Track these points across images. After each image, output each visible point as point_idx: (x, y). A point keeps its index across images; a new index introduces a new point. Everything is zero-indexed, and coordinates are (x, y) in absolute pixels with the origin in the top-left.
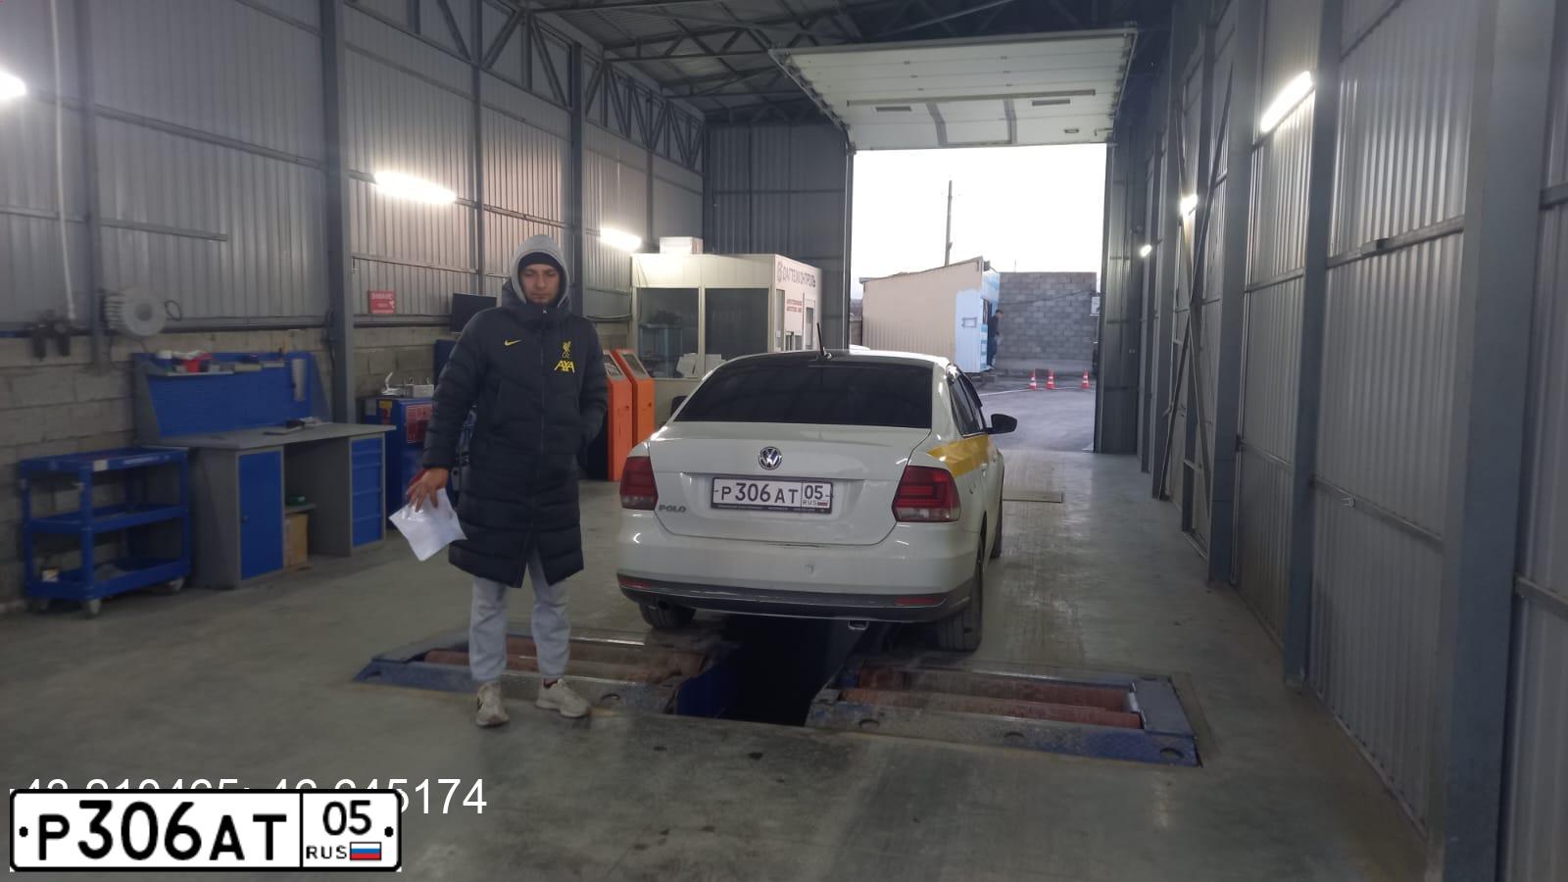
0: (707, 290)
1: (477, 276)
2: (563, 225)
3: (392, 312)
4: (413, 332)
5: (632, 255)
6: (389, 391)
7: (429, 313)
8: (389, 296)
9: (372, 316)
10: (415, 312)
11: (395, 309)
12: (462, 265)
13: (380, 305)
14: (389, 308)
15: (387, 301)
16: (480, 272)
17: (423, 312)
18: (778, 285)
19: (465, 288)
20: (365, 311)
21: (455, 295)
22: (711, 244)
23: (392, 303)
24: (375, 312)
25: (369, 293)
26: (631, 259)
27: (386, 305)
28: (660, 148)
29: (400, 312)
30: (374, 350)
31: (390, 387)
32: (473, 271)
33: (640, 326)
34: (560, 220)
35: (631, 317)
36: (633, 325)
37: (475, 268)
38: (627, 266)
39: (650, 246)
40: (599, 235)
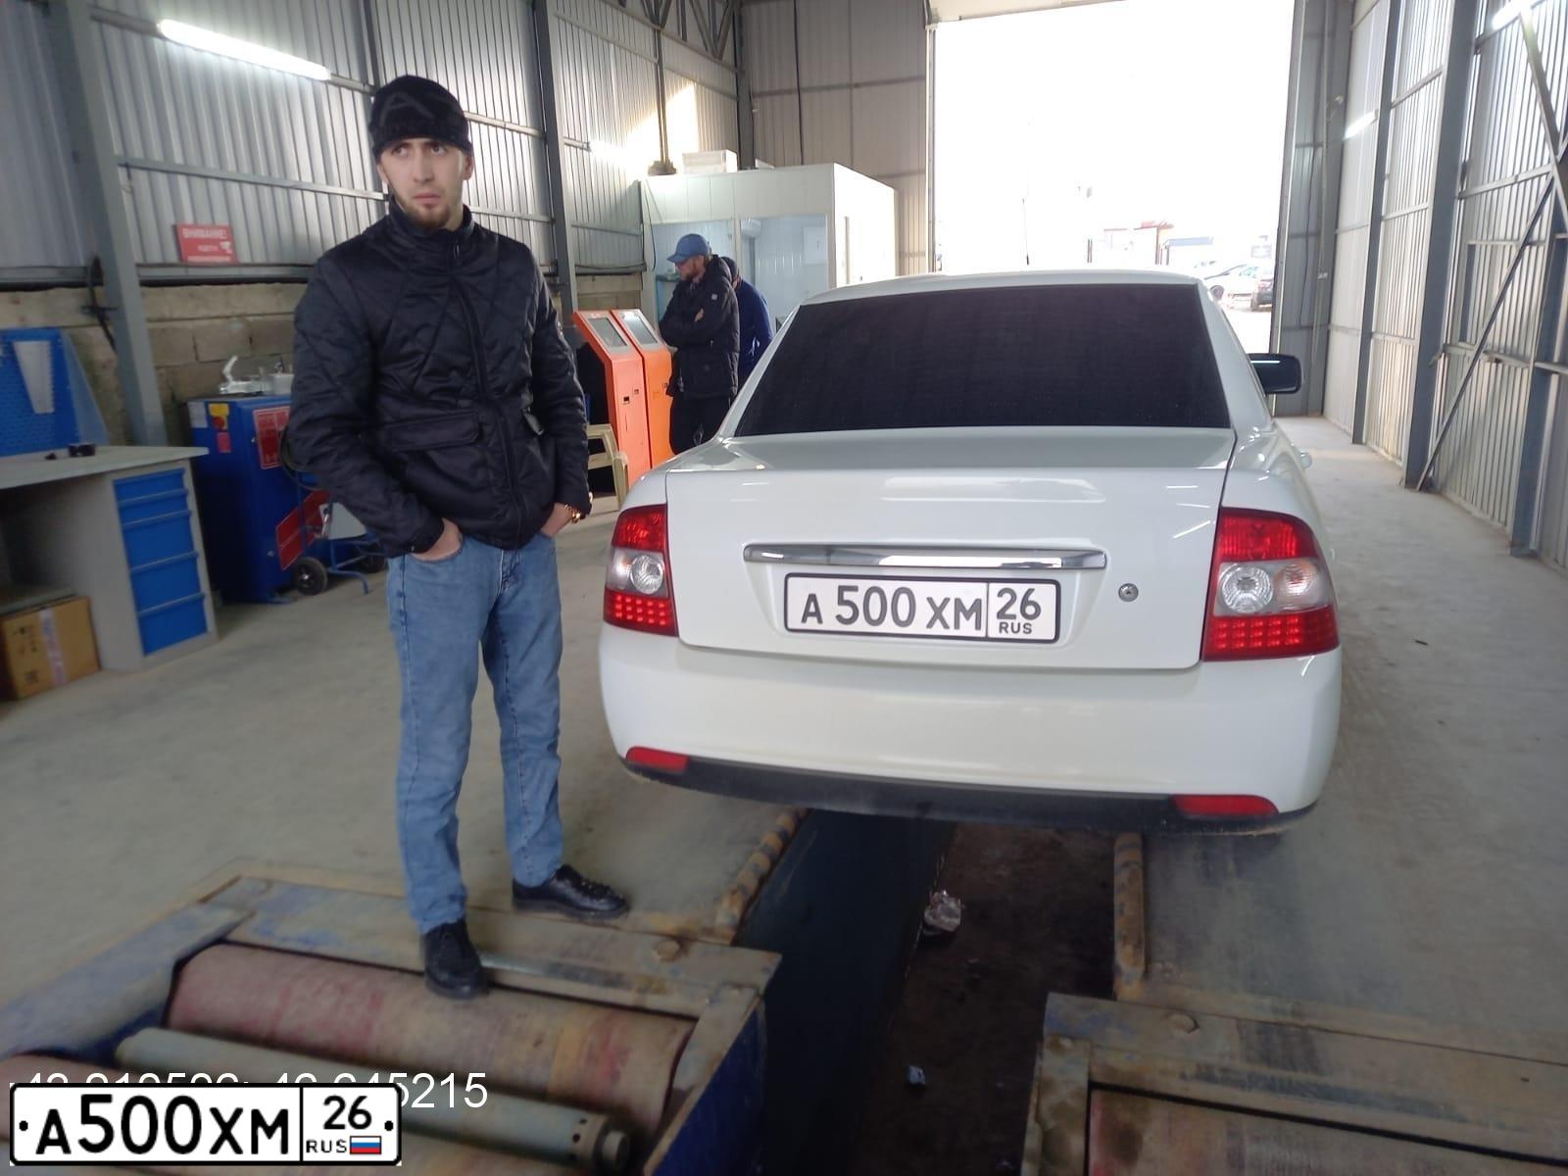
2: (531, 131)
3: (227, 259)
5: (641, 178)
6: (234, 386)
8: (219, 234)
9: (188, 266)
11: (234, 255)
13: (205, 248)
14: (223, 253)
15: (216, 241)
18: (841, 210)
20: (173, 258)
23: (226, 245)
24: (193, 259)
25: (176, 230)
26: (639, 184)
27: (215, 248)
28: (671, 25)
29: (245, 258)
30: (205, 323)
31: (237, 379)
34: (523, 122)
35: (644, 265)
36: (649, 278)
37: (381, 191)
38: (634, 194)
39: (665, 167)
40: (589, 149)
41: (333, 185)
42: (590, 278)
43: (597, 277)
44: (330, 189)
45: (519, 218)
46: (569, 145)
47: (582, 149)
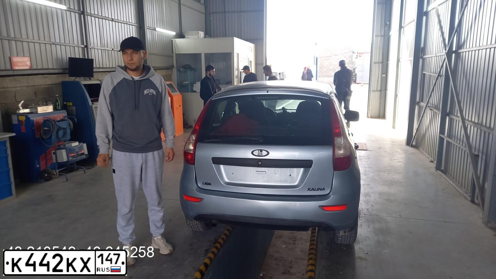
0: (205, 54)
1: (86, 48)
2: (136, 25)
3: (28, 68)
4: (45, 78)
5: (173, 39)
6: (23, 110)
7: (55, 68)
8: (26, 59)
9: (14, 70)
10: (45, 67)
11: (30, 66)
12: (76, 43)
13: (20, 64)
14: (27, 66)
15: (24, 62)
16: (86, 46)
17: (50, 67)
18: (236, 51)
19: (78, 54)
20: (8, 68)
21: (69, 58)
22: (208, 34)
23: (28, 63)
24: (16, 68)
25: (10, 58)
26: (172, 41)
27: (24, 64)
32: (83, 46)
33: (178, 70)
34: (133, 22)
35: (173, 66)
36: (175, 70)
38: (170, 44)
39: (181, 35)
40: (155, 30)
43: (157, 70)
47: (153, 30)
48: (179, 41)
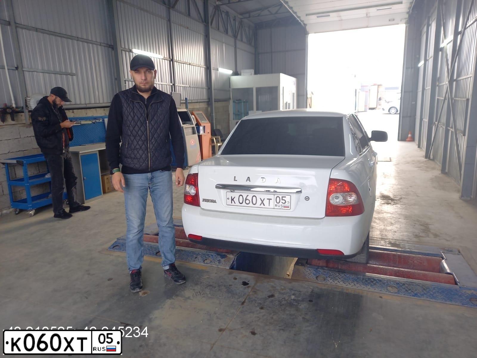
0: (256, 88)
2: (205, 67)
5: (230, 77)
12: (168, 82)
16: (174, 85)
18: (281, 85)
19: (169, 91)
22: (257, 71)
28: (239, 37)
34: (203, 65)
35: (230, 99)
36: (231, 102)
37: (172, 83)
38: (228, 81)
39: (236, 73)
40: (218, 70)
41: (162, 82)
42: (217, 102)
43: (219, 102)
44: (162, 83)
45: (202, 88)
46: (213, 69)
47: (216, 70)
48: (235, 78)
